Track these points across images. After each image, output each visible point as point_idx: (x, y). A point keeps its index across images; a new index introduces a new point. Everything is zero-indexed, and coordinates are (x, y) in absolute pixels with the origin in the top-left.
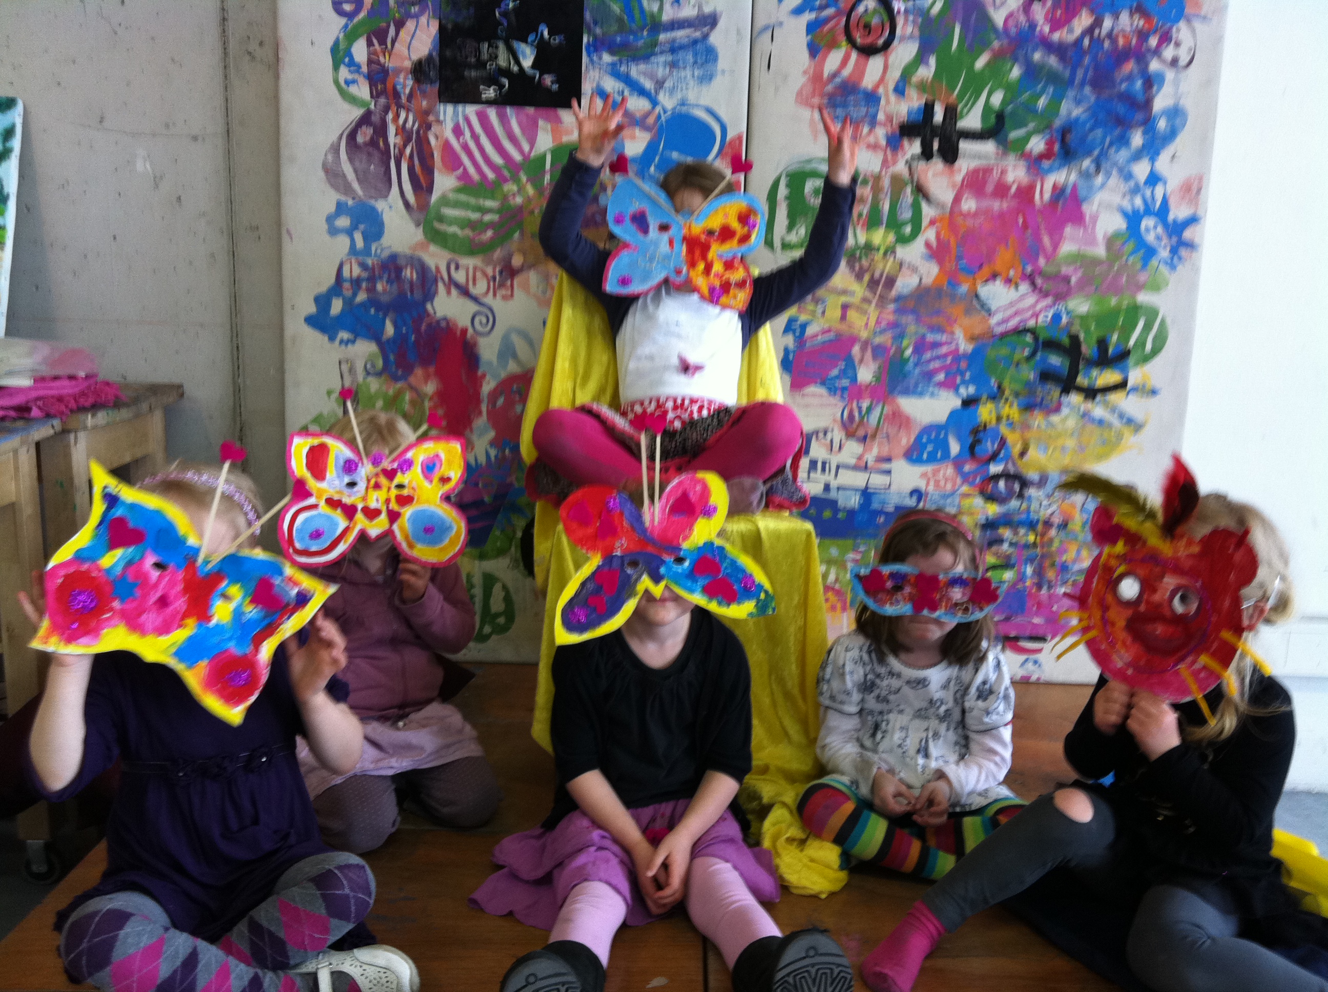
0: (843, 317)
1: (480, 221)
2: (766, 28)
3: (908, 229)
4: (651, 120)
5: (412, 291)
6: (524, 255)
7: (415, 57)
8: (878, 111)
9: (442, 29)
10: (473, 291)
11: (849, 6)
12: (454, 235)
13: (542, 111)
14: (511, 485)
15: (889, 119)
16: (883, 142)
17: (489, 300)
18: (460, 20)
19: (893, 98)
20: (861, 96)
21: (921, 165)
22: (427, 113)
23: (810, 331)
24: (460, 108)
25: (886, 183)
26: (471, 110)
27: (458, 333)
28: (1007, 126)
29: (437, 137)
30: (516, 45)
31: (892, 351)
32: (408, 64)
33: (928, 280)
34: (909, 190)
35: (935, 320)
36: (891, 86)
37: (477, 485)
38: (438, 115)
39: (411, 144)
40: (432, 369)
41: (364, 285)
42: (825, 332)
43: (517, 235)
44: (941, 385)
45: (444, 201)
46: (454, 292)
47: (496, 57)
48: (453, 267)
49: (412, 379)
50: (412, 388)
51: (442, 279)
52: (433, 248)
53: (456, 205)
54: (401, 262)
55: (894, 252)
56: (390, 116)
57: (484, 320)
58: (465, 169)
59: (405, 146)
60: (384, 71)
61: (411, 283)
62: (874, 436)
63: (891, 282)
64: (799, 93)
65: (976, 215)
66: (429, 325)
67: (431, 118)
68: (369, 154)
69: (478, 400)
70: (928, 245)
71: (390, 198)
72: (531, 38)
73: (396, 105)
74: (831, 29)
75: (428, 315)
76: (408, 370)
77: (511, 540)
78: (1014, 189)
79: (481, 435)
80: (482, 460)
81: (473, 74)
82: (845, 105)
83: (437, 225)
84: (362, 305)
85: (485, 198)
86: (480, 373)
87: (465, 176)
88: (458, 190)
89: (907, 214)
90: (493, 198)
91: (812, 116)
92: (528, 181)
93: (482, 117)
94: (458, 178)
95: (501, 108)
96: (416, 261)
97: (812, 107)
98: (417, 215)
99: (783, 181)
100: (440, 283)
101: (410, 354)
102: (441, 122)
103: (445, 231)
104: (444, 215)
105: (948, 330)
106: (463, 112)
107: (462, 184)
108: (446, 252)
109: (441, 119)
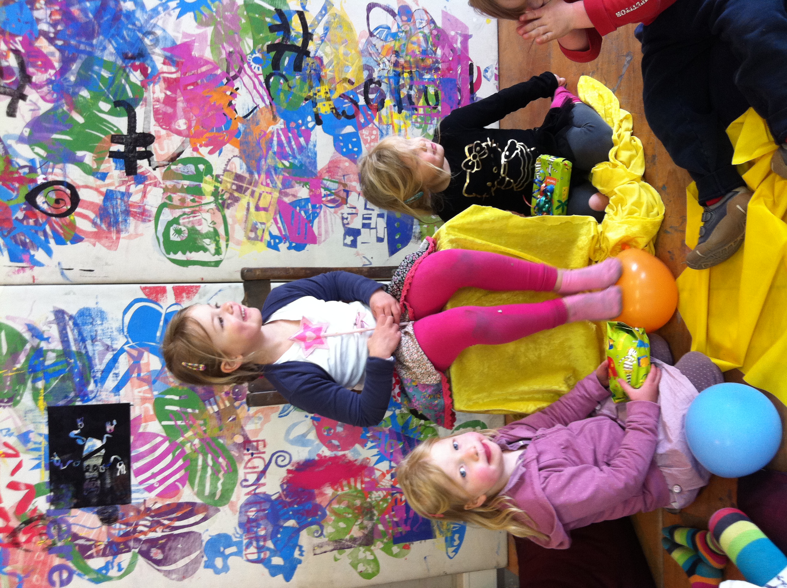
0: (265, 209)
1: (212, 468)
2: (62, 274)
3: (201, 167)
4: (135, 353)
5: (264, 510)
6: (234, 435)
7: (99, 523)
8: (119, 192)
9: (77, 506)
10: (261, 468)
11: (44, 215)
12: (223, 484)
13: (132, 430)
14: (390, 430)
15: (123, 183)
16: (141, 186)
17: (267, 457)
18: (70, 494)
19: (107, 181)
20: (108, 204)
21: (155, 158)
22: (138, 511)
23: (276, 232)
24: (133, 488)
25: (169, 183)
26: (134, 481)
27: (290, 475)
28: (123, 98)
29: (156, 503)
30: (85, 453)
31: (287, 175)
32: (104, 528)
33: (237, 152)
34: (173, 167)
35: (264, 146)
36: (100, 182)
37: (391, 453)
38: (139, 504)
39: (162, 521)
40: (316, 491)
41: (262, 543)
42: (276, 223)
43: (221, 441)
44: (307, 140)
45: (200, 494)
46: (262, 481)
47: (95, 466)
48: (245, 483)
49: (324, 504)
50: (330, 503)
51: (255, 490)
52: (233, 498)
53: (202, 484)
54: (245, 519)
55: (218, 176)
56: (143, 537)
57: (282, 458)
58: (177, 481)
59: (163, 525)
60: (110, 544)
61: (258, 511)
62: (345, 185)
63: (238, 177)
64: (109, 248)
65: (189, 121)
66: (286, 496)
67: (142, 508)
68: (170, 549)
69: (336, 457)
70: (211, 152)
71: (201, 531)
72: (80, 442)
73: (134, 534)
74: (61, 228)
75: (280, 497)
76: (318, 507)
77: (427, 427)
78: (169, 93)
79: (360, 454)
80: (375, 451)
81: (108, 481)
82: (116, 215)
83: (217, 497)
84: (275, 544)
85: (197, 465)
86: (317, 458)
87: (182, 480)
88: (192, 485)
89: (191, 168)
90: (196, 460)
91: (123, 238)
92: (183, 436)
93: (139, 472)
94: (183, 485)
95: (132, 460)
96: (243, 510)
97: (118, 238)
98: (211, 512)
99: (172, 256)
100: (257, 491)
101: (307, 507)
102: (145, 500)
103: (222, 490)
104: (210, 493)
105: (270, 136)
106: (137, 486)
107: (187, 482)
108: (236, 489)
109: (142, 501)
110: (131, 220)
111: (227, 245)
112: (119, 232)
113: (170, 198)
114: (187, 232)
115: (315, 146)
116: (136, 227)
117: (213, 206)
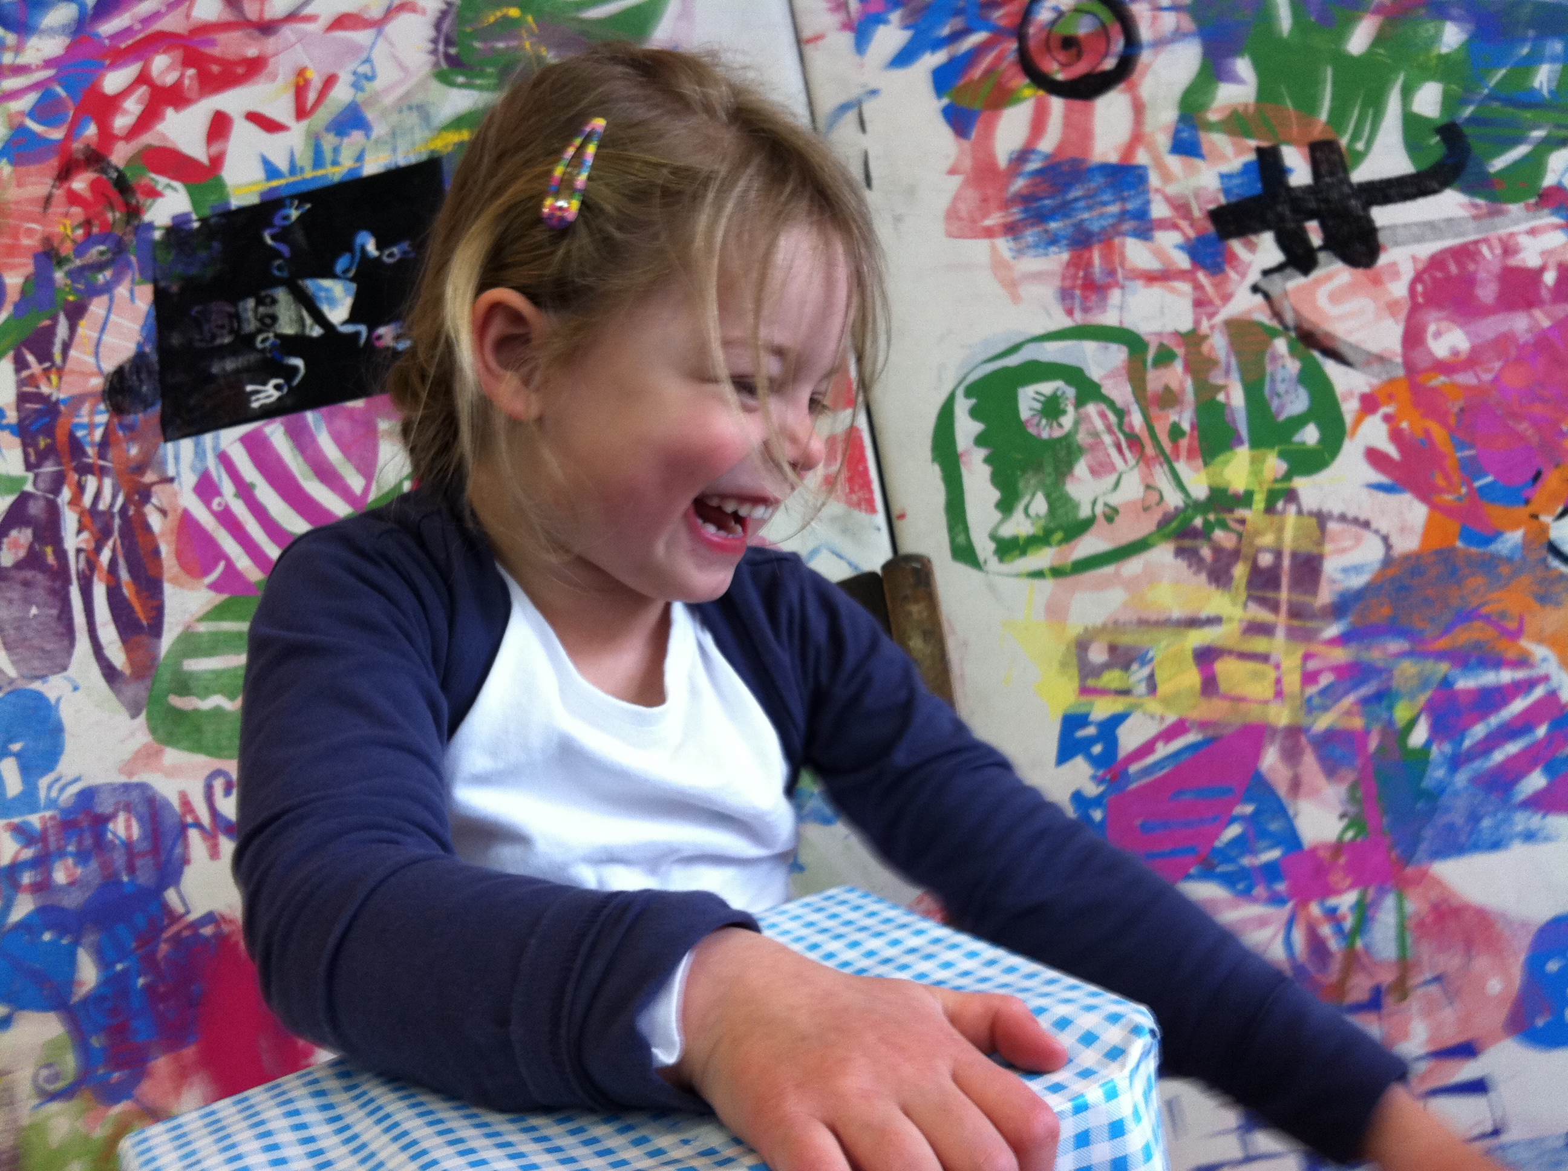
0: (1209, 685)
2: (844, 108)
3: (1310, 435)
5: (131, 869)
7: (109, 366)
8: (1148, 203)
9: (160, 298)
11: (1017, 20)
15: (1181, 208)
16: (1183, 261)
18: (194, 271)
19: (1174, 163)
20: (1099, 180)
21: (1296, 282)
22: (140, 468)
23: (1130, 738)
24: (208, 438)
25: (1218, 344)
26: (230, 438)
29: (164, 512)
30: (311, 285)
31: (1373, 744)
32: (96, 383)
33: (1407, 544)
34: (1281, 345)
35: (1464, 636)
36: (1163, 141)
38: (162, 468)
39: (110, 543)
40: (190, 1052)
41: (27, 878)
42: (1170, 733)
44: (1541, 802)
45: (190, 644)
46: (225, 846)
47: (274, 318)
49: (147, 1089)
50: (149, 1113)
51: (198, 825)
52: (172, 756)
53: (218, 644)
54: (104, 806)
55: (1291, 496)
56: (66, 494)
58: (230, 565)
59: (98, 550)
60: (51, 409)
61: (128, 845)
62: (1400, 990)
63: (1308, 568)
64: (952, 214)
65: (1472, 361)
66: (176, 939)
67: (149, 477)
68: (27, 584)
70: (1374, 457)
71: (72, 671)
72: (341, 264)
73: (76, 470)
74: (988, 72)
75: (174, 918)
76: (136, 1066)
78: (1550, 278)
81: (230, 365)
82: (1064, 209)
83: (176, 701)
84: (23, 925)
87: (230, 580)
88: (217, 613)
89: (1298, 403)
91: (994, 249)
93: (256, 447)
94: (214, 587)
95: (293, 417)
96: (135, 795)
97: (989, 233)
98: (131, 690)
99: (962, 406)
100: (194, 834)
101: (138, 1024)
102: (171, 480)
103: (196, 711)
104: (191, 674)
105: (1511, 654)
106: (215, 448)
107: (223, 597)
108: (200, 759)
109: (171, 472)
110: (1058, 258)
112: (1011, 230)
113: (1165, 357)
115: (1529, 836)
116: (1037, 277)
117: (1174, 499)
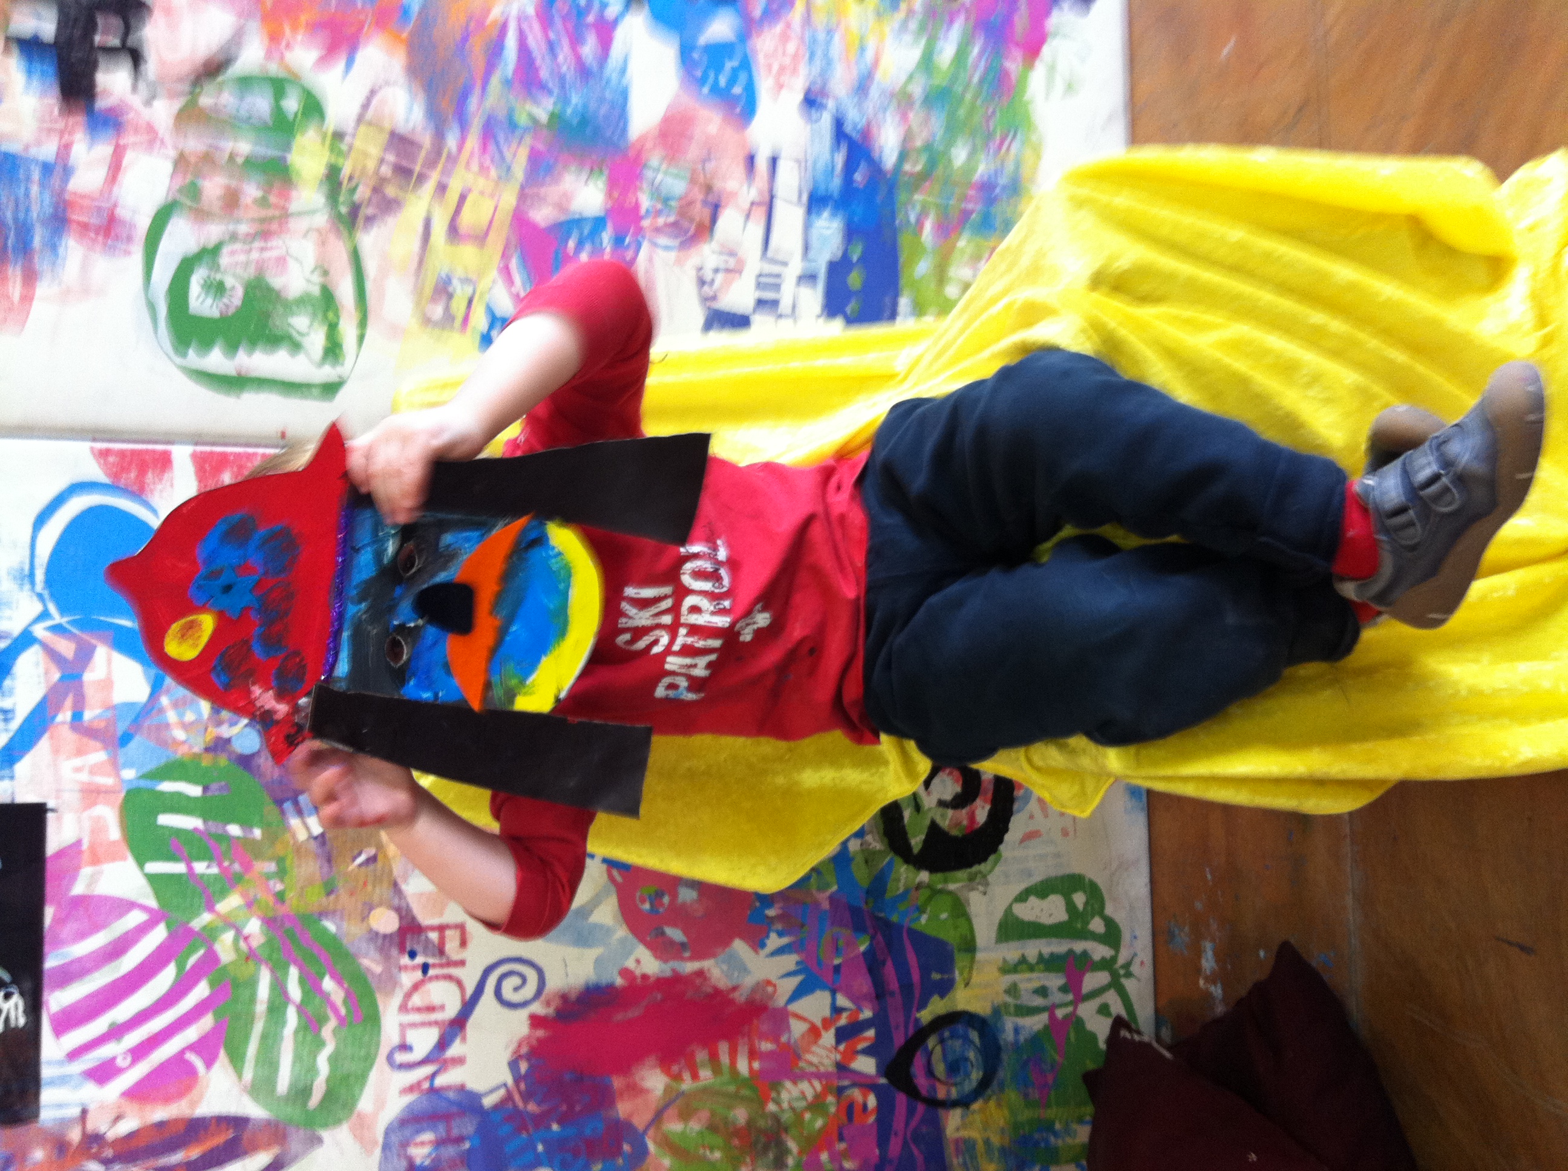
1: (301, 1009)
3: (291, 102)
4: (66, 648)
5: (460, 1140)
6: (371, 908)
8: (36, 159)
10: (452, 1009)
12: (333, 1060)
13: (50, 889)
14: (832, 899)
15: (52, 133)
16: (106, 147)
17: (470, 977)
22: (60, 1146)
24: (46, 1072)
26: (53, 1048)
27: (540, 1033)
29: (118, 1118)
31: (541, 147)
33: (396, 70)
34: (206, 99)
35: (475, 58)
37: (837, 969)
38: (65, 1123)
40: (617, 1082)
42: (509, 279)
43: (330, 926)
45: (262, 1088)
46: (455, 1049)
48: (401, 1057)
49: (639, 1122)
50: (658, 1117)
51: (433, 1076)
52: (365, 1103)
53: (268, 1061)
55: (339, 135)
57: (515, 981)
58: (192, 1047)
61: (439, 1143)
62: (707, 186)
63: (400, 142)
66: (527, 1096)
67: (75, 1136)
69: (677, 979)
75: (509, 1098)
76: (621, 1130)
77: (935, 893)
79: (744, 970)
80: (790, 961)
82: (23, 230)
83: (314, 1100)
85: (253, 999)
86: (619, 981)
87: (206, 1048)
88: (237, 1061)
89: (260, 104)
90: (252, 983)
91: (43, 297)
92: (210, 908)
93: (67, 1021)
94: (209, 1063)
95: (46, 981)
96: (395, 1139)
98: (294, 1144)
100: (440, 1081)
101: (588, 1132)
102: (84, 1112)
103: (328, 1080)
104: (292, 1086)
105: (497, 30)
106: (60, 1063)
107: (222, 1054)
108: (373, 1076)
109: (76, 1112)
110: (73, 249)
111: (361, 338)
113: (193, 192)
114: (240, 292)
115: (624, 68)
116: (85, 267)
117: (322, 219)
